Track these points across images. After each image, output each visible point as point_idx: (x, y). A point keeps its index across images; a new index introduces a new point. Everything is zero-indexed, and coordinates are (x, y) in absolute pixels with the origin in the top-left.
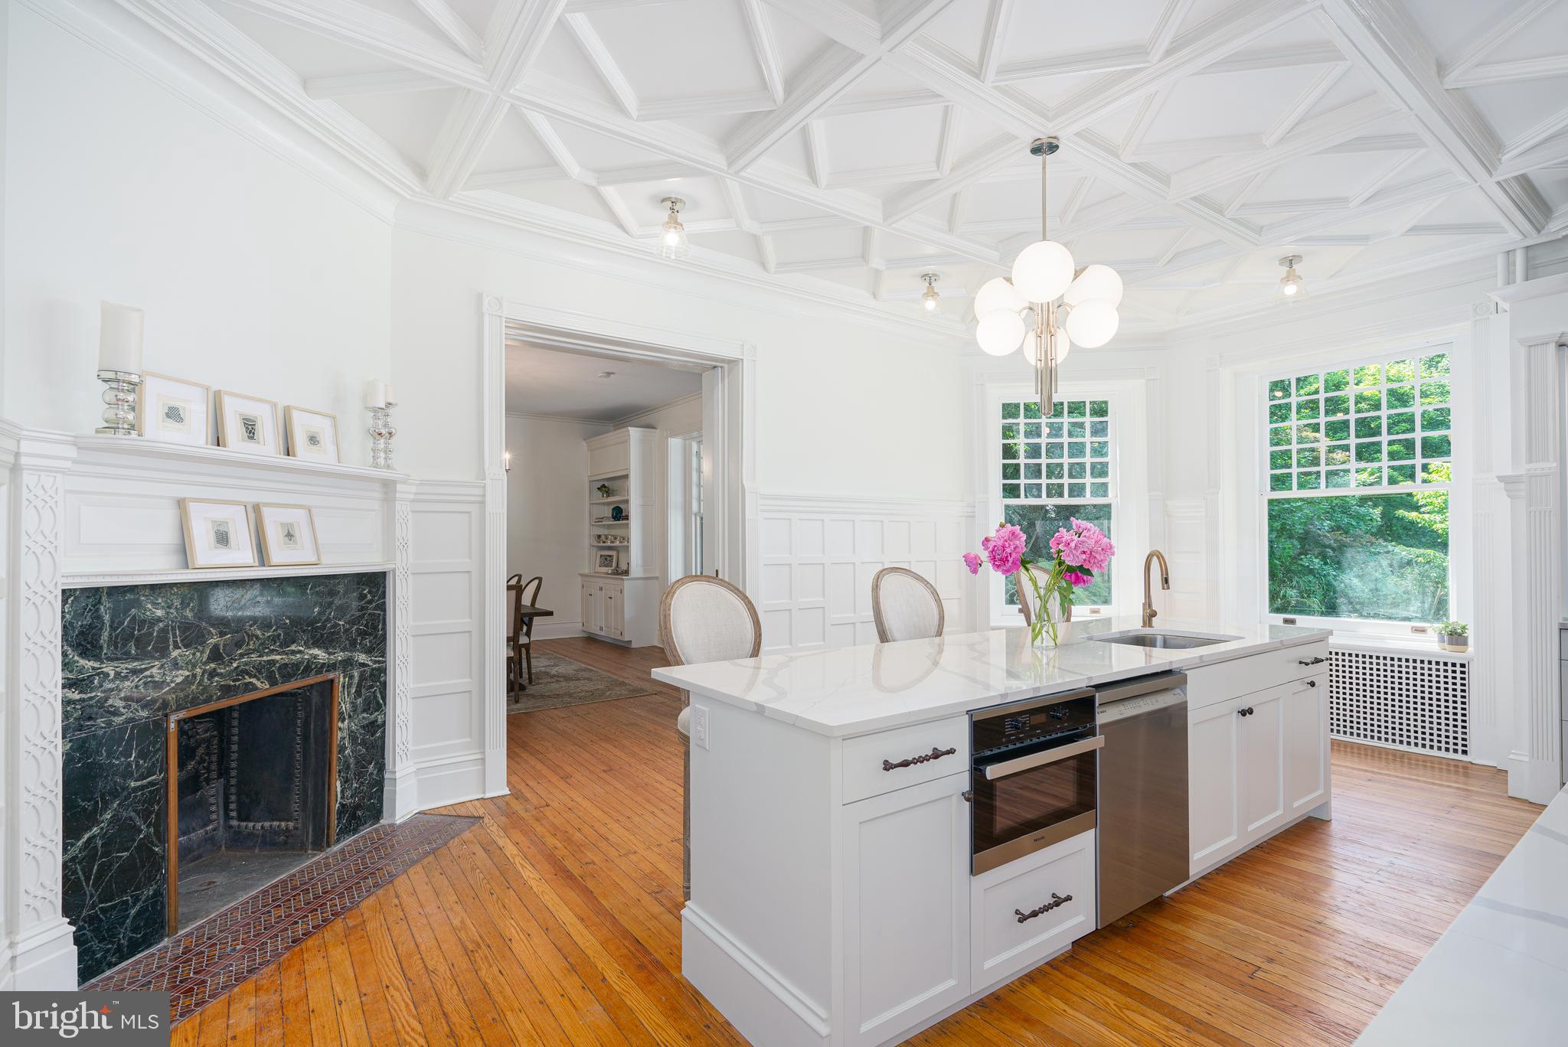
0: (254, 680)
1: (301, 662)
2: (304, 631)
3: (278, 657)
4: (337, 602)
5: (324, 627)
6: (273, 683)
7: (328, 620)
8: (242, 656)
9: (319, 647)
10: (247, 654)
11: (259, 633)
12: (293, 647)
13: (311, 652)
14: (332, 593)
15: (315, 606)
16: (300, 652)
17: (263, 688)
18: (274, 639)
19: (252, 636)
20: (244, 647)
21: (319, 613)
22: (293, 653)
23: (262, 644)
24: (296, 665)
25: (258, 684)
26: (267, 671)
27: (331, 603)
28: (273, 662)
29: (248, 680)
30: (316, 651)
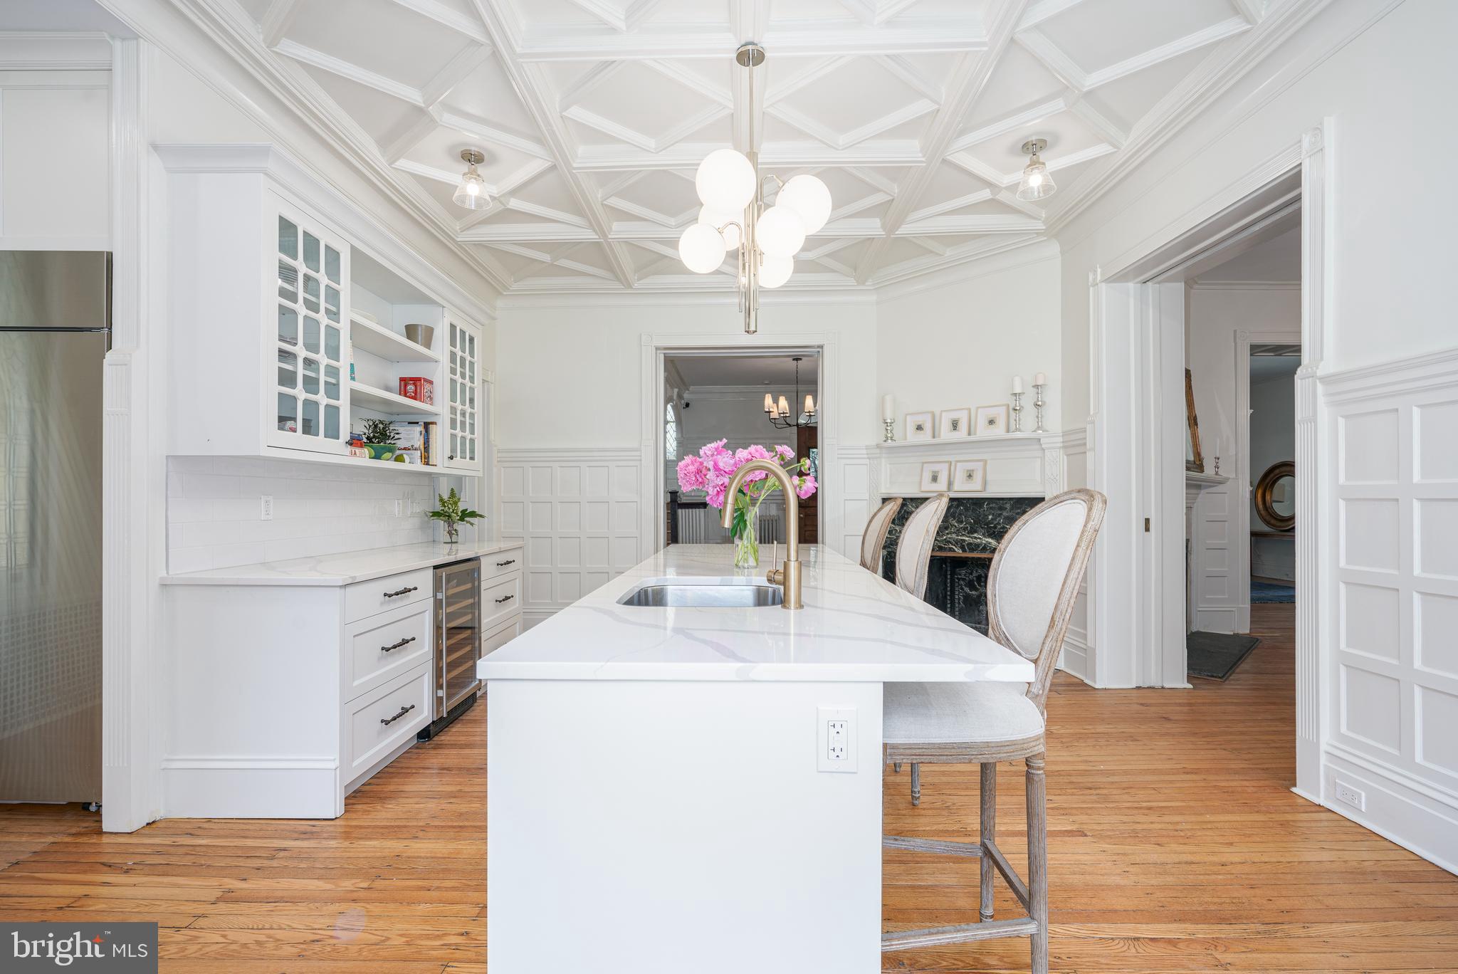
0: (954, 547)
1: (981, 544)
2: (982, 528)
3: (967, 539)
4: (1005, 514)
5: (995, 527)
6: (964, 551)
7: (999, 524)
8: (948, 534)
9: (992, 538)
10: (951, 533)
11: (956, 524)
12: (975, 535)
13: (987, 540)
14: (1001, 508)
15: (989, 515)
16: (980, 538)
17: (958, 552)
18: (965, 529)
19: (952, 526)
20: (949, 530)
21: (992, 519)
22: (976, 538)
23: (958, 530)
24: (978, 545)
25: (956, 550)
26: (962, 545)
27: (1001, 514)
28: (964, 541)
29: (951, 546)
30: (990, 540)
